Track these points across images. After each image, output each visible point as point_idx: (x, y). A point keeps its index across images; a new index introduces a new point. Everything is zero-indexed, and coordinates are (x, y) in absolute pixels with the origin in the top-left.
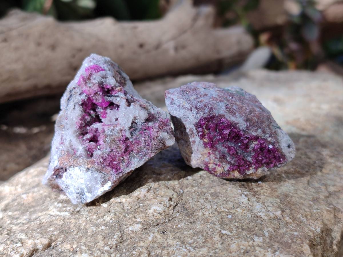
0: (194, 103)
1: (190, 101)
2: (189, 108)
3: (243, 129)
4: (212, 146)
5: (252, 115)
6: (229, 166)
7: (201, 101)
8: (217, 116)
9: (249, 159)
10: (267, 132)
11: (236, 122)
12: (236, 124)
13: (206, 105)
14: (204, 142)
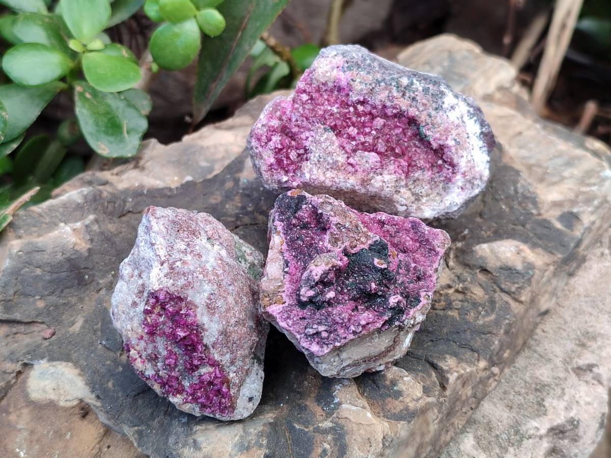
0: (174, 257)
1: (172, 248)
2: (163, 259)
3: (208, 342)
4: (151, 333)
5: (236, 329)
6: (154, 373)
7: (184, 263)
8: (188, 300)
9: (186, 384)
10: (236, 364)
11: (206, 326)
12: (203, 330)
13: (187, 274)
14: (146, 319)
